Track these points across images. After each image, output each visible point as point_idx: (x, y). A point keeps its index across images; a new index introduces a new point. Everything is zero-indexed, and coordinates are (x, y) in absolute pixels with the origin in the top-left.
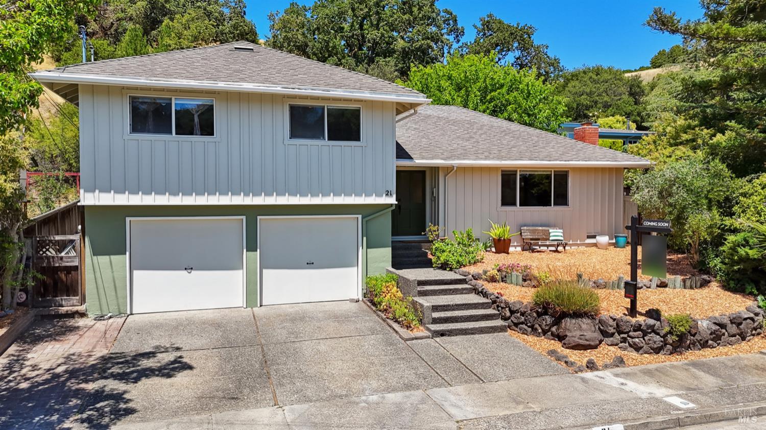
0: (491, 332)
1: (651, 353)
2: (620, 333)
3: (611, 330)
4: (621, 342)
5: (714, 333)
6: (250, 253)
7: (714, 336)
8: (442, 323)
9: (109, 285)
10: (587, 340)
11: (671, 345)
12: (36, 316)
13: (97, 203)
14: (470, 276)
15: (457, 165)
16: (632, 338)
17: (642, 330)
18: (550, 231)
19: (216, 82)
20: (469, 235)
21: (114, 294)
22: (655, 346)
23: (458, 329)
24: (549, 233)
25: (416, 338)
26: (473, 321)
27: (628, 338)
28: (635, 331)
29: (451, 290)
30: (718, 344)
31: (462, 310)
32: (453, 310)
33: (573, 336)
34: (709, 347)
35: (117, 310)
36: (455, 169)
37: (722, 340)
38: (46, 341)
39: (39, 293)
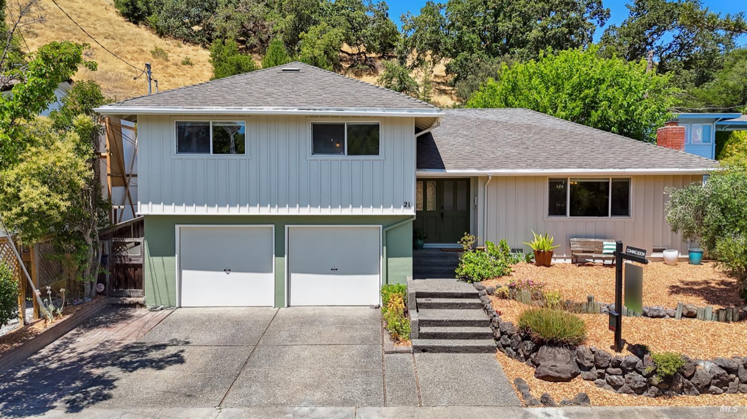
0: (477, 352)
1: (631, 393)
2: (598, 367)
3: (588, 364)
4: (598, 378)
5: (718, 378)
6: (279, 259)
7: (718, 380)
8: (429, 338)
9: (161, 282)
10: (557, 372)
11: (657, 386)
12: (107, 304)
13: (150, 213)
14: (485, 290)
15: (491, 175)
16: (610, 374)
17: (622, 368)
18: (604, 243)
19: (240, 107)
20: (503, 246)
21: (165, 289)
22: (636, 386)
23: (440, 347)
24: (603, 246)
25: (397, 352)
26: (464, 339)
27: (606, 374)
28: (614, 367)
29: (457, 304)
30: (725, 391)
31: (457, 326)
32: (447, 326)
33: (544, 366)
34: (711, 392)
35: (168, 303)
36: (490, 178)
37: (730, 387)
38: (100, 327)
39: (114, 285)
